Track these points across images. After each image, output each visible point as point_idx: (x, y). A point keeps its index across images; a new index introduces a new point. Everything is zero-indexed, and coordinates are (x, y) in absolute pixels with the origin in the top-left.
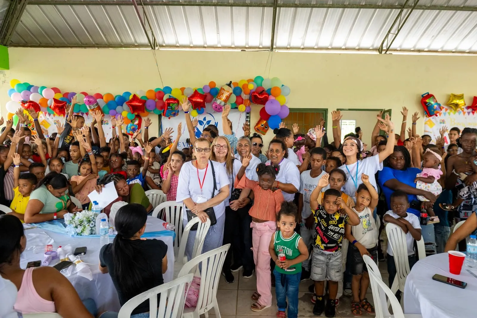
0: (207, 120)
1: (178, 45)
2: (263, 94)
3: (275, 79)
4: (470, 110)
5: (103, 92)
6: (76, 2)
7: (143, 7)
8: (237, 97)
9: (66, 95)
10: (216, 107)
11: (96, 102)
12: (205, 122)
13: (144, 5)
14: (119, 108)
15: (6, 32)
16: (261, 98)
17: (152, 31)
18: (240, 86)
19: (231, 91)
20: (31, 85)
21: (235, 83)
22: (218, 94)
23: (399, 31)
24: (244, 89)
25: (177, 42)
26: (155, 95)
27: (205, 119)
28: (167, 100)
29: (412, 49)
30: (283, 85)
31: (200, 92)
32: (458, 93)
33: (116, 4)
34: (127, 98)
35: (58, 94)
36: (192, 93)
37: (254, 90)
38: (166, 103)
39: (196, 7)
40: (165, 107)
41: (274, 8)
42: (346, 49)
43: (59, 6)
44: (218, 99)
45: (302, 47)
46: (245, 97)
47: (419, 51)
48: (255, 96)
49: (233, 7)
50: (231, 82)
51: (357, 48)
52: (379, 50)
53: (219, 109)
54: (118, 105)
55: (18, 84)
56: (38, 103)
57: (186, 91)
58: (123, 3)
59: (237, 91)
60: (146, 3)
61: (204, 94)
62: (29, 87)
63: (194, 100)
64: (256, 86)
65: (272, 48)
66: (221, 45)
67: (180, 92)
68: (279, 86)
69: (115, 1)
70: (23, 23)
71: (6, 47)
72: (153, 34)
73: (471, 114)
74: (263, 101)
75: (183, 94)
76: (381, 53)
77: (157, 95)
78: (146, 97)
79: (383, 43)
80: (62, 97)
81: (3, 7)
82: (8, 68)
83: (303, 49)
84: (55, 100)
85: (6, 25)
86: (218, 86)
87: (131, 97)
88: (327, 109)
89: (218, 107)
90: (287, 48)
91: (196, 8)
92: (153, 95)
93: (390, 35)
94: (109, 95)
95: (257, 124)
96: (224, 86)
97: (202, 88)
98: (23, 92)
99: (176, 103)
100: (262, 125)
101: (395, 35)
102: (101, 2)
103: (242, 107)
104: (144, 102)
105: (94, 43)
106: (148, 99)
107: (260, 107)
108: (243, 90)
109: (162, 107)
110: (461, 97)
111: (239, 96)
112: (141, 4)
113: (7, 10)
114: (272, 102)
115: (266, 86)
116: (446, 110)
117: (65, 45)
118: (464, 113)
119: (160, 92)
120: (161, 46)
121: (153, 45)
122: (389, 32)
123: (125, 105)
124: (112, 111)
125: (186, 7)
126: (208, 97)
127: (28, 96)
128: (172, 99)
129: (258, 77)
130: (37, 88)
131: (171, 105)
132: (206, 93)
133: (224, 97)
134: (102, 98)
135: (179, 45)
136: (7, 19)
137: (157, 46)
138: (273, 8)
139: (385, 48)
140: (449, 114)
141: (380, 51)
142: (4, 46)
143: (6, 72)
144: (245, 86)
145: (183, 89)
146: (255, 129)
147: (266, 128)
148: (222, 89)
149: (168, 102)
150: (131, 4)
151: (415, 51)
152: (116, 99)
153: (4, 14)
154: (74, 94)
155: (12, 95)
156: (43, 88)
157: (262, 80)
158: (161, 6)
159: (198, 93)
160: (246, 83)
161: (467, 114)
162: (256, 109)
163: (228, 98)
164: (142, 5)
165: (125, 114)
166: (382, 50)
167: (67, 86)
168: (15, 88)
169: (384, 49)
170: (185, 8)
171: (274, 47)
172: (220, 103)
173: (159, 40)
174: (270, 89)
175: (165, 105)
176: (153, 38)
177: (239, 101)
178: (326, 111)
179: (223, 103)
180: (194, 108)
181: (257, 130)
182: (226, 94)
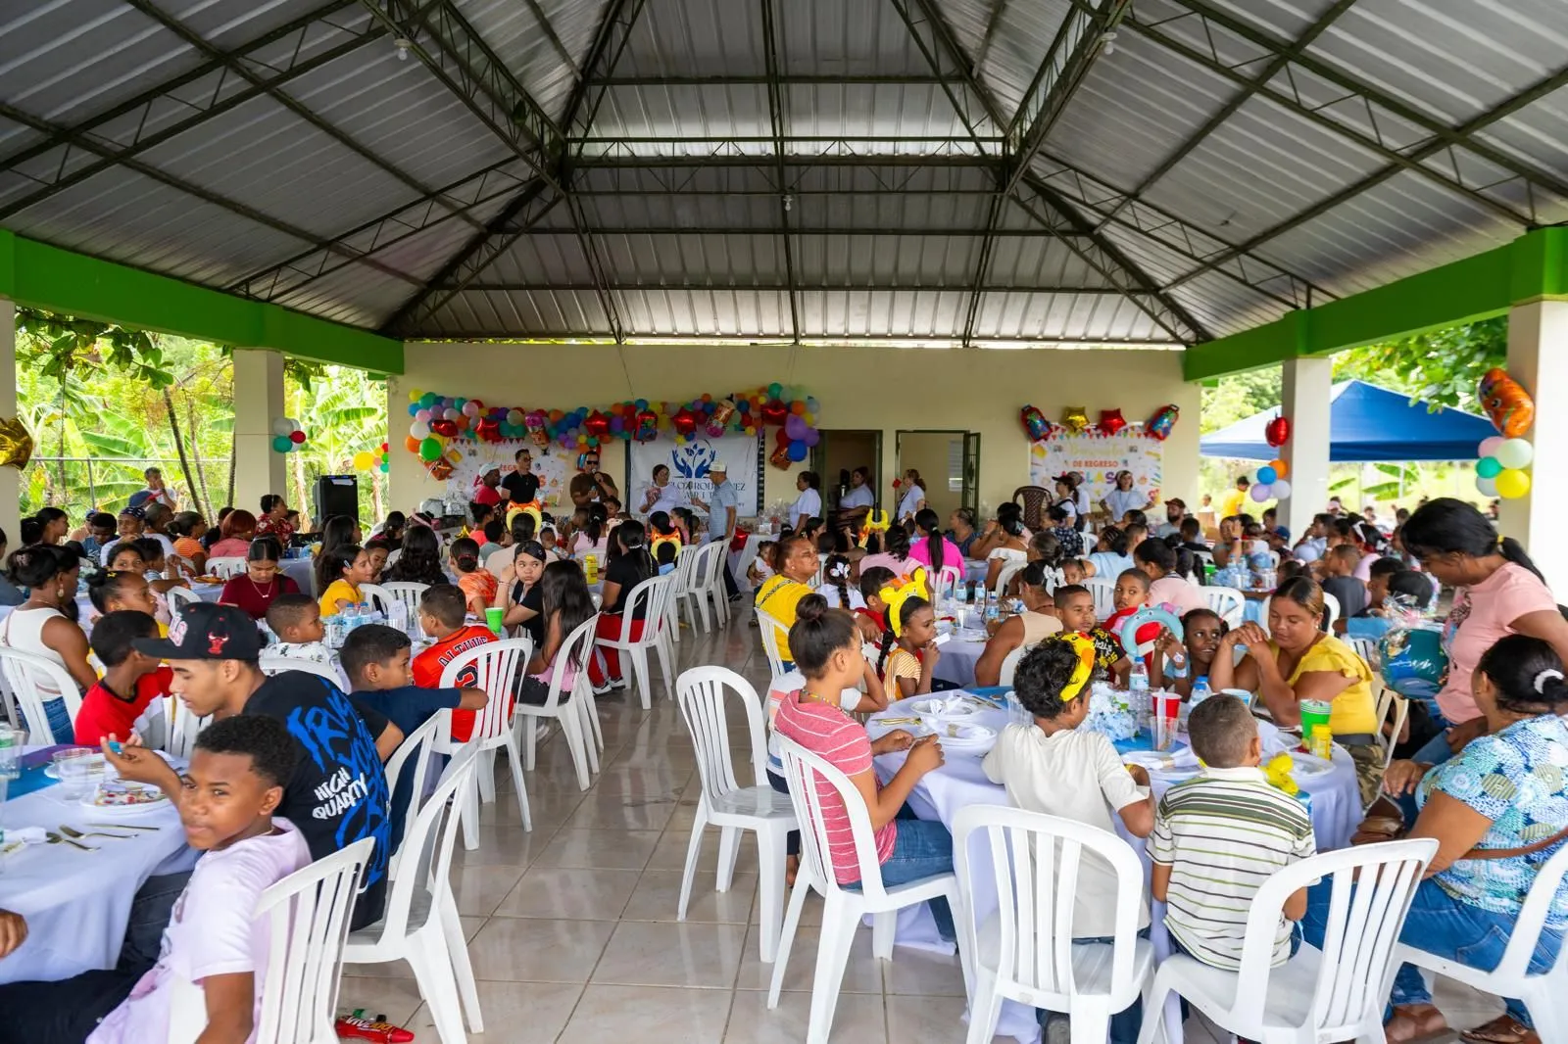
0: (698, 449)
1: (654, 333)
2: (781, 410)
3: (799, 388)
4: (1099, 431)
5: (547, 408)
8: (742, 414)
9: (494, 411)
10: (712, 432)
11: (540, 421)
12: (696, 451)
14: (572, 432)
16: (777, 416)
18: (748, 398)
19: (733, 406)
20: (442, 396)
21: (738, 395)
22: (715, 412)
24: (752, 403)
25: (653, 329)
26: (623, 410)
27: (695, 447)
28: (641, 414)
29: (1016, 337)
30: (810, 398)
31: (689, 409)
32: (1079, 405)
33: (571, 288)
34: (583, 415)
35: (484, 409)
36: (676, 409)
37: (767, 405)
38: (639, 420)
40: (637, 426)
41: (792, 292)
42: (913, 337)
44: (715, 419)
46: (754, 414)
48: (769, 413)
50: (733, 394)
51: (931, 335)
52: (964, 339)
53: (716, 433)
54: (570, 427)
55: (422, 397)
56: (455, 421)
57: (668, 407)
58: (579, 286)
59: (743, 406)
61: (695, 412)
62: (439, 400)
63: (680, 420)
64: (770, 398)
65: (796, 336)
66: (721, 333)
67: (660, 405)
68: (803, 398)
73: (1102, 437)
74: (781, 421)
75: (664, 410)
76: (966, 344)
77: (625, 411)
78: (611, 412)
79: (968, 330)
80: (490, 413)
82: (402, 373)
83: (848, 337)
86: (714, 400)
88: (882, 431)
89: (715, 430)
90: (824, 337)
91: (683, 292)
92: (620, 411)
94: (558, 411)
95: (774, 455)
96: (722, 399)
97: (692, 400)
98: (432, 406)
99: (653, 420)
100: (782, 457)
103: (751, 429)
104: (608, 420)
106: (614, 416)
107: (776, 428)
109: (634, 427)
110: (1081, 412)
111: (745, 414)
114: (793, 421)
115: (785, 397)
116: (1063, 430)
118: (1091, 436)
119: (630, 406)
120: (630, 335)
121: (619, 334)
123: (582, 428)
124: (562, 436)
126: (701, 416)
127: (440, 413)
129: (774, 385)
130: (452, 400)
131: (646, 421)
132: (698, 410)
133: (723, 416)
134: (549, 416)
135: (656, 334)
137: (624, 336)
140: (1068, 437)
141: (966, 341)
142: (396, 341)
143: (399, 378)
144: (755, 399)
145: (664, 404)
146: (772, 462)
148: (720, 404)
149: (643, 417)
151: (1022, 340)
152: (567, 418)
154: (505, 411)
155: (417, 415)
156: (463, 400)
157: (780, 388)
159: (686, 411)
160: (756, 394)
161: (1095, 437)
162: (772, 430)
163: (728, 417)
165: (583, 439)
167: (496, 397)
168: (419, 402)
171: (799, 336)
172: (717, 425)
173: (627, 328)
174: (792, 402)
176: (619, 326)
177: (746, 422)
178: (880, 432)
179: (721, 425)
180: (680, 433)
181: (775, 464)
182: (726, 412)
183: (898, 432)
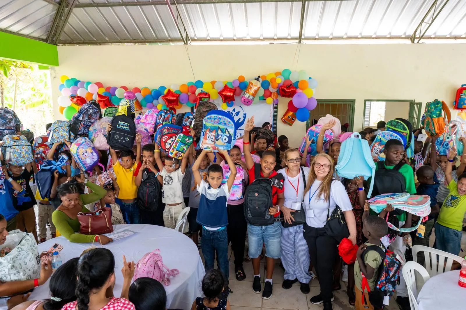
0: (236, 111)
1: (208, 38)
2: (291, 88)
3: (302, 72)
5: (140, 86)
6: (116, 4)
7: (176, 7)
8: (265, 90)
9: (108, 89)
10: (245, 101)
11: (135, 96)
12: (234, 113)
13: (177, 4)
14: (155, 102)
15: (55, 32)
16: (288, 92)
17: (184, 27)
18: (268, 79)
19: (259, 84)
20: (78, 80)
21: (263, 77)
22: (247, 88)
23: (433, 21)
24: (272, 83)
25: (208, 35)
26: (188, 89)
27: (234, 110)
28: (199, 94)
29: (447, 37)
30: (310, 78)
31: (230, 86)
33: (151, 4)
34: (162, 92)
35: (101, 89)
36: (222, 86)
37: (282, 84)
38: (198, 98)
39: (226, 4)
40: (197, 101)
41: (303, 3)
42: (377, 38)
43: (100, 8)
44: (247, 93)
45: (331, 37)
46: (273, 90)
47: (455, 38)
48: (283, 90)
49: (262, 3)
50: (259, 76)
51: (388, 36)
52: (411, 38)
53: (247, 102)
54: (154, 99)
55: (67, 80)
56: (84, 97)
57: (216, 85)
58: (158, 3)
59: (265, 85)
60: (179, 2)
61: (233, 88)
62: (76, 83)
63: (224, 93)
64: (283, 79)
65: (300, 39)
66: (250, 37)
67: (211, 86)
68: (306, 78)
69: (151, 1)
70: (69, 23)
71: (55, 46)
72: (185, 30)
74: (291, 94)
75: (213, 88)
76: (413, 42)
77: (190, 89)
78: (180, 91)
79: (415, 32)
80: (105, 91)
81: (52, 11)
82: (57, 65)
83: (332, 39)
84: (99, 95)
85: (55, 26)
86: (247, 80)
87: (166, 92)
88: (355, 100)
89: (247, 101)
90: (316, 39)
92: (185, 89)
93: (423, 24)
94: (146, 89)
95: (284, 115)
96: (252, 80)
97: (232, 81)
98: (71, 87)
99: (207, 97)
100: (289, 117)
101: (428, 25)
102: (137, 3)
103: (270, 100)
104: (178, 96)
105: (131, 39)
106: (182, 93)
108: (270, 83)
109: (195, 101)
111: (266, 89)
112: (174, 3)
113: (56, 13)
114: (299, 96)
115: (293, 79)
117: (106, 41)
119: (192, 86)
120: (193, 40)
121: (185, 39)
122: (423, 20)
123: (160, 99)
124: (149, 104)
125: (217, 4)
126: (238, 91)
127: (76, 91)
128: (204, 93)
129: (286, 70)
130: (83, 83)
131: (203, 99)
132: (236, 87)
133: (252, 91)
134: (140, 92)
135: (210, 39)
136: (56, 21)
137: (189, 40)
138: (301, 2)
139: (417, 35)
141: (413, 39)
142: (54, 45)
143: (56, 68)
144: (273, 80)
145: (213, 83)
146: (282, 120)
147: (293, 119)
148: (251, 83)
149: (200, 96)
150: (166, 4)
151: (450, 39)
152: (153, 94)
153: (53, 16)
154: (115, 89)
155: (63, 90)
156: (89, 83)
157: (290, 73)
158: (193, 5)
159: (228, 88)
160: (274, 76)
163: (256, 92)
164: (176, 5)
165: (161, 107)
166: (415, 38)
168: (65, 83)
169: (416, 37)
170: (215, 5)
171: (303, 37)
172: (248, 97)
173: (191, 34)
174: (298, 82)
175: (197, 99)
176: (186, 33)
177: (267, 95)
178: (353, 101)
179: (251, 97)
180: (224, 102)
181: (284, 121)
182: (254, 88)
183: (366, 101)
